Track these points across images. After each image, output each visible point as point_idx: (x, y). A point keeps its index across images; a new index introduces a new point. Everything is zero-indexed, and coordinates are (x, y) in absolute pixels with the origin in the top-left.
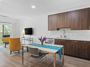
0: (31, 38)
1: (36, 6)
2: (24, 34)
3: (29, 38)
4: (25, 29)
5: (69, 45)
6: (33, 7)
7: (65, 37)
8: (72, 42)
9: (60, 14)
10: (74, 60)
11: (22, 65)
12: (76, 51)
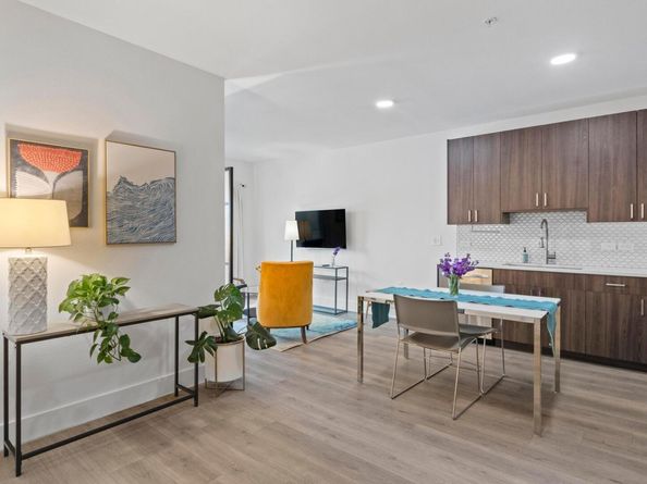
0: (338, 264)
1: (395, 101)
2: (295, 244)
3: (325, 266)
4: (297, 213)
5: (579, 300)
6: (385, 104)
7: (551, 258)
8: (597, 287)
9: (521, 131)
10: (608, 376)
11: (356, 382)
12: (620, 333)
